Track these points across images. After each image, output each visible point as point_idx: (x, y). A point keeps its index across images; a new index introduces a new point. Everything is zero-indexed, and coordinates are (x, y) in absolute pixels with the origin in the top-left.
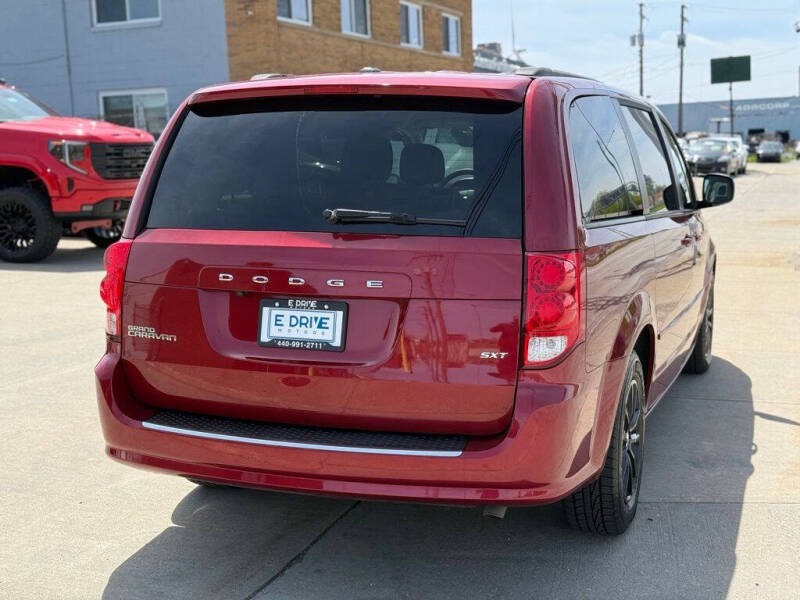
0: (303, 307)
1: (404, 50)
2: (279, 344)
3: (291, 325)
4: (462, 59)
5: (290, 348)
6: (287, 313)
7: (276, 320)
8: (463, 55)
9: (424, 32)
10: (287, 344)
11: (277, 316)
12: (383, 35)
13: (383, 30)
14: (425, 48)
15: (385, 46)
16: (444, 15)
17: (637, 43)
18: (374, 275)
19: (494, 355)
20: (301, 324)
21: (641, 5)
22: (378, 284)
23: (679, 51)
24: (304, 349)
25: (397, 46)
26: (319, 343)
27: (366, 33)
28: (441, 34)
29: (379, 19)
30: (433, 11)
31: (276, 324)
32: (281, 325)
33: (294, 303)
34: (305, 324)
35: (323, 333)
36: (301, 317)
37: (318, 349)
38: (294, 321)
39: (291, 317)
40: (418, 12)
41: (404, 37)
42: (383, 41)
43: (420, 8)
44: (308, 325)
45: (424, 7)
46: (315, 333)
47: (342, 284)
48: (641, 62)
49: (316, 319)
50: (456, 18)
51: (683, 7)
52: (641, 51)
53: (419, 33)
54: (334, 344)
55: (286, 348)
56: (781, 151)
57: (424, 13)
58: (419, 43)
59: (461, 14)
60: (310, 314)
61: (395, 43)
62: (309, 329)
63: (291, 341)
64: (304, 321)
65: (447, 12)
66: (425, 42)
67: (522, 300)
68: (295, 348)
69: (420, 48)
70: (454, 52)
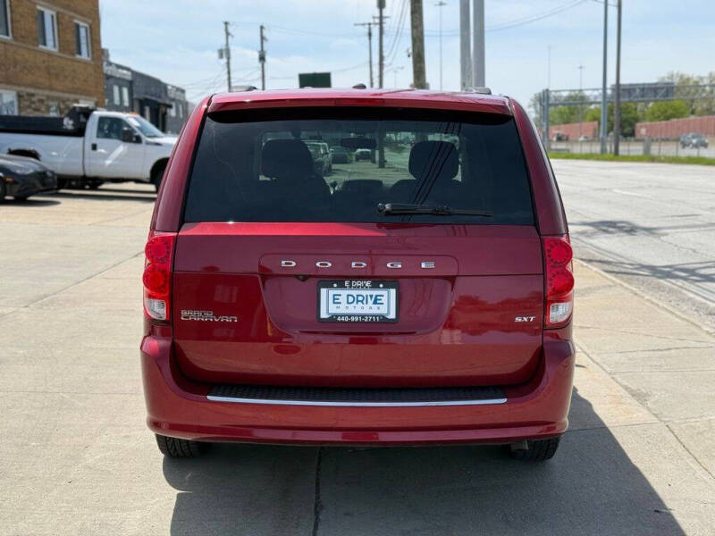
0: (358, 287)
1: (42, 52)
2: (339, 319)
3: (348, 303)
4: (93, 63)
5: (350, 322)
6: (344, 293)
7: (334, 299)
8: (93, 59)
9: (59, 36)
10: (347, 319)
11: (334, 295)
12: (23, 37)
13: (23, 33)
14: (60, 51)
15: (25, 48)
16: (76, 21)
17: (224, 55)
18: (427, 257)
19: (525, 319)
20: (358, 301)
21: (226, 23)
22: (431, 265)
23: (260, 65)
24: (363, 322)
25: (36, 48)
26: (376, 317)
27: (7, 34)
28: (75, 39)
29: (19, 21)
30: (67, 18)
31: (334, 303)
32: (340, 303)
33: (350, 284)
34: (362, 301)
35: (379, 308)
36: (358, 296)
37: (376, 322)
38: (351, 299)
39: (348, 295)
40: (52, 17)
41: (41, 40)
42: (24, 42)
43: (54, 13)
44: (365, 302)
45: (58, 13)
46: (371, 308)
47: (400, 266)
48: (229, 73)
49: (371, 296)
50: (86, 25)
51: (262, 28)
52: (228, 64)
53: (54, 35)
54: (389, 317)
55: (345, 322)
56: (346, 154)
57: (58, 18)
58: (55, 46)
59: (90, 21)
60: (364, 293)
61: (34, 45)
62: (365, 305)
63: (350, 317)
64: (360, 298)
65: (79, 19)
66: (60, 46)
67: (543, 274)
68: (354, 322)
69: (55, 50)
70: (85, 56)
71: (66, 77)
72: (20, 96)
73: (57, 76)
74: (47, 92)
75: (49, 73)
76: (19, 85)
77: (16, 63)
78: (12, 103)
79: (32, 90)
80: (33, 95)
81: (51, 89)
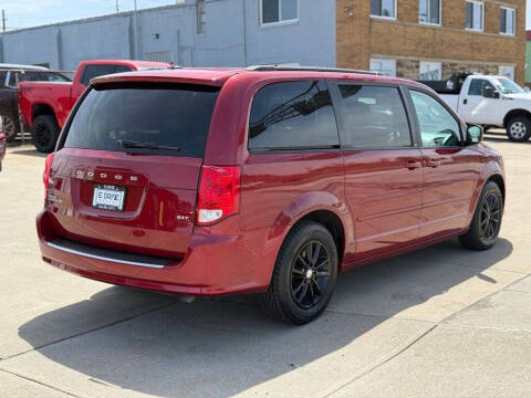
0: (109, 189)
1: (468, 33)
2: (100, 207)
4: (516, 38)
5: (103, 209)
6: (103, 191)
7: (99, 195)
8: (517, 35)
9: (485, 20)
11: (99, 193)
12: (450, 23)
13: (451, 20)
14: (485, 30)
15: (452, 31)
16: (503, 7)
19: (183, 218)
22: (136, 179)
25: (461, 30)
26: (114, 207)
27: (438, 23)
28: (500, 21)
29: (449, 13)
30: (493, 6)
32: (101, 198)
33: (106, 187)
35: (116, 202)
37: (114, 211)
38: (106, 196)
39: (105, 193)
40: (481, 6)
42: (451, 27)
43: (483, 4)
44: (111, 198)
45: (486, 3)
46: (113, 202)
47: (121, 178)
49: (114, 195)
50: (512, 10)
53: (481, 21)
54: (119, 208)
57: (486, 7)
58: (481, 28)
59: (517, 7)
60: (111, 193)
61: (460, 28)
62: (111, 200)
63: (104, 206)
64: (109, 196)
65: (506, 6)
66: (485, 27)
67: (197, 190)
69: (481, 31)
70: (509, 33)
71: (489, 50)
72: (443, 66)
73: (479, 50)
74: (468, 62)
75: (472, 48)
76: (443, 58)
77: (443, 42)
78: (437, 71)
79: (455, 62)
80: (456, 64)
81: (473, 59)
